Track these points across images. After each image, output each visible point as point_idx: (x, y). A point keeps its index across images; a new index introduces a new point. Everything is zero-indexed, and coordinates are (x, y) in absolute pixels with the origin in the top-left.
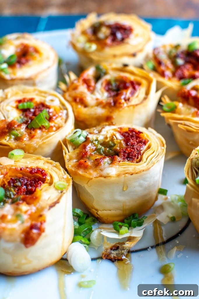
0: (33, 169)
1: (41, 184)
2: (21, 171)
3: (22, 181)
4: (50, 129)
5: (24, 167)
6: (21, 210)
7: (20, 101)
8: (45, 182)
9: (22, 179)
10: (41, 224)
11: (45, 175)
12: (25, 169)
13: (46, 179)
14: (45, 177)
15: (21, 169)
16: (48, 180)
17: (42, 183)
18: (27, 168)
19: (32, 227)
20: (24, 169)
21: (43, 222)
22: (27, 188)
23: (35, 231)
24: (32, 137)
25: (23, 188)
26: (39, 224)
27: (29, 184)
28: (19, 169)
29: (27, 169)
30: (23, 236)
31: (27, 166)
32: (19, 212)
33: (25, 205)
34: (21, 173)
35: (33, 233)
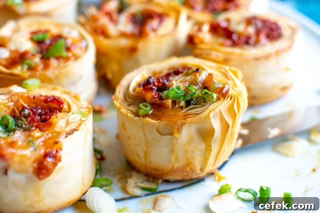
0: (48, 97)
1: (56, 113)
2: (34, 100)
3: (35, 110)
4: (67, 59)
5: (38, 95)
6: (33, 137)
7: (34, 33)
8: (62, 111)
9: (35, 109)
10: (57, 152)
11: (62, 103)
12: (39, 97)
13: (63, 108)
14: (62, 106)
15: (34, 98)
16: (65, 109)
17: (58, 111)
18: (41, 96)
19: (46, 155)
20: (37, 97)
21: (59, 150)
22: (41, 118)
23: (49, 160)
24: (46, 66)
25: (36, 117)
26: (54, 152)
27: (44, 114)
28: (32, 97)
29: (41, 98)
30: (35, 165)
31: (41, 94)
32: (31, 139)
33: (38, 132)
34: (34, 103)
35: (48, 162)
